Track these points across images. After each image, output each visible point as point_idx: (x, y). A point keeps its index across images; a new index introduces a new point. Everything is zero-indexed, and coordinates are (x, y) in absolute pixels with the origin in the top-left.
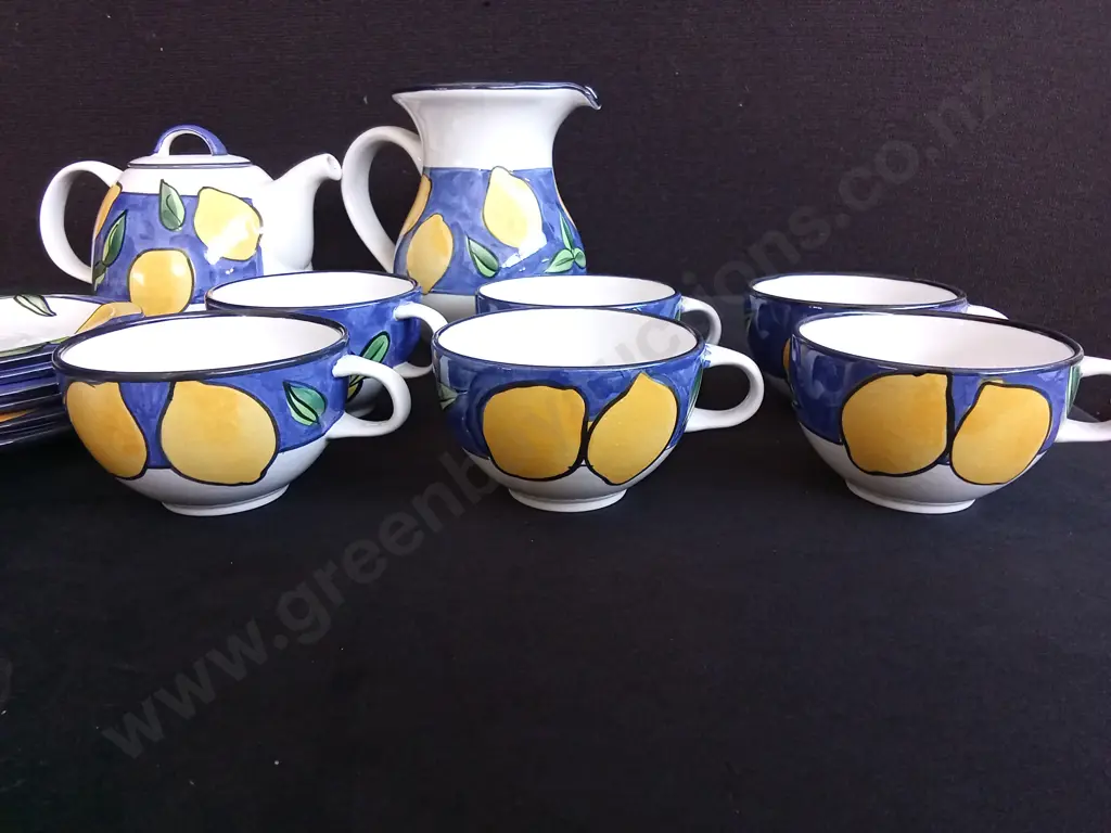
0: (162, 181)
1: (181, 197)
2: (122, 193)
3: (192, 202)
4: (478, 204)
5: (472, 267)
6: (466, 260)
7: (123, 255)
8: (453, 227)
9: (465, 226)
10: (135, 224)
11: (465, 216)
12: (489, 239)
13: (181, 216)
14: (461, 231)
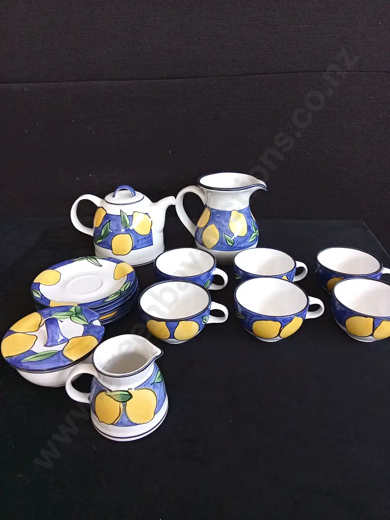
0: (121, 210)
1: (128, 216)
2: (106, 214)
3: (131, 217)
4: (227, 221)
5: (225, 243)
6: (223, 240)
7: (110, 236)
8: (219, 229)
9: (224, 229)
10: (112, 225)
11: (223, 226)
12: (231, 233)
13: (128, 223)
14: (222, 231)
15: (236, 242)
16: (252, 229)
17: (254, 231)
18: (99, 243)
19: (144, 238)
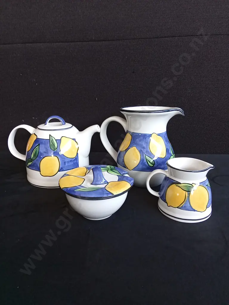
0: (50, 135)
1: (56, 140)
2: (37, 138)
3: (59, 141)
4: (148, 143)
5: (146, 163)
6: (144, 161)
7: (39, 157)
8: (141, 151)
9: (144, 150)
10: (42, 149)
11: (144, 148)
12: (151, 155)
13: (56, 146)
14: (143, 152)
15: (156, 163)
16: (170, 152)
17: (172, 155)
18: (30, 166)
19: (71, 161)
